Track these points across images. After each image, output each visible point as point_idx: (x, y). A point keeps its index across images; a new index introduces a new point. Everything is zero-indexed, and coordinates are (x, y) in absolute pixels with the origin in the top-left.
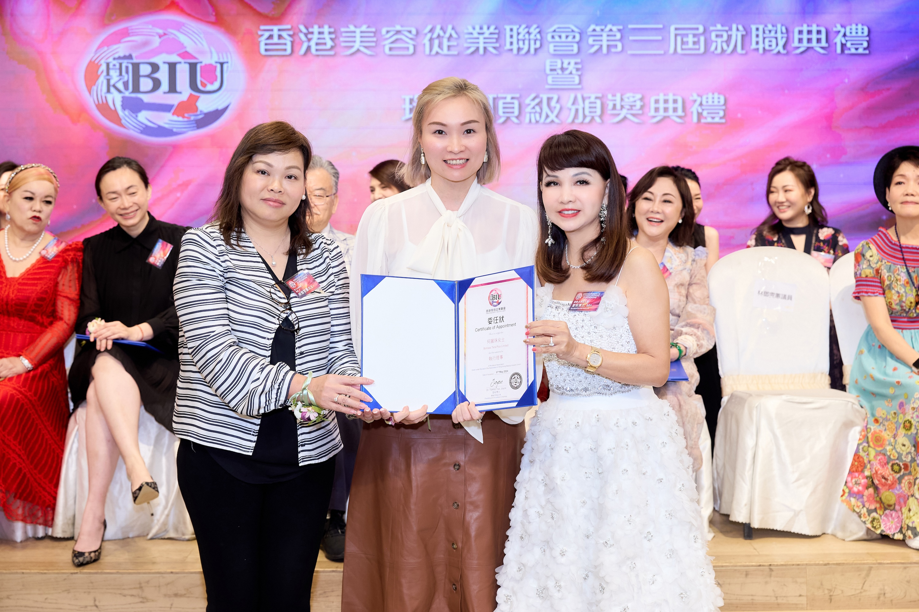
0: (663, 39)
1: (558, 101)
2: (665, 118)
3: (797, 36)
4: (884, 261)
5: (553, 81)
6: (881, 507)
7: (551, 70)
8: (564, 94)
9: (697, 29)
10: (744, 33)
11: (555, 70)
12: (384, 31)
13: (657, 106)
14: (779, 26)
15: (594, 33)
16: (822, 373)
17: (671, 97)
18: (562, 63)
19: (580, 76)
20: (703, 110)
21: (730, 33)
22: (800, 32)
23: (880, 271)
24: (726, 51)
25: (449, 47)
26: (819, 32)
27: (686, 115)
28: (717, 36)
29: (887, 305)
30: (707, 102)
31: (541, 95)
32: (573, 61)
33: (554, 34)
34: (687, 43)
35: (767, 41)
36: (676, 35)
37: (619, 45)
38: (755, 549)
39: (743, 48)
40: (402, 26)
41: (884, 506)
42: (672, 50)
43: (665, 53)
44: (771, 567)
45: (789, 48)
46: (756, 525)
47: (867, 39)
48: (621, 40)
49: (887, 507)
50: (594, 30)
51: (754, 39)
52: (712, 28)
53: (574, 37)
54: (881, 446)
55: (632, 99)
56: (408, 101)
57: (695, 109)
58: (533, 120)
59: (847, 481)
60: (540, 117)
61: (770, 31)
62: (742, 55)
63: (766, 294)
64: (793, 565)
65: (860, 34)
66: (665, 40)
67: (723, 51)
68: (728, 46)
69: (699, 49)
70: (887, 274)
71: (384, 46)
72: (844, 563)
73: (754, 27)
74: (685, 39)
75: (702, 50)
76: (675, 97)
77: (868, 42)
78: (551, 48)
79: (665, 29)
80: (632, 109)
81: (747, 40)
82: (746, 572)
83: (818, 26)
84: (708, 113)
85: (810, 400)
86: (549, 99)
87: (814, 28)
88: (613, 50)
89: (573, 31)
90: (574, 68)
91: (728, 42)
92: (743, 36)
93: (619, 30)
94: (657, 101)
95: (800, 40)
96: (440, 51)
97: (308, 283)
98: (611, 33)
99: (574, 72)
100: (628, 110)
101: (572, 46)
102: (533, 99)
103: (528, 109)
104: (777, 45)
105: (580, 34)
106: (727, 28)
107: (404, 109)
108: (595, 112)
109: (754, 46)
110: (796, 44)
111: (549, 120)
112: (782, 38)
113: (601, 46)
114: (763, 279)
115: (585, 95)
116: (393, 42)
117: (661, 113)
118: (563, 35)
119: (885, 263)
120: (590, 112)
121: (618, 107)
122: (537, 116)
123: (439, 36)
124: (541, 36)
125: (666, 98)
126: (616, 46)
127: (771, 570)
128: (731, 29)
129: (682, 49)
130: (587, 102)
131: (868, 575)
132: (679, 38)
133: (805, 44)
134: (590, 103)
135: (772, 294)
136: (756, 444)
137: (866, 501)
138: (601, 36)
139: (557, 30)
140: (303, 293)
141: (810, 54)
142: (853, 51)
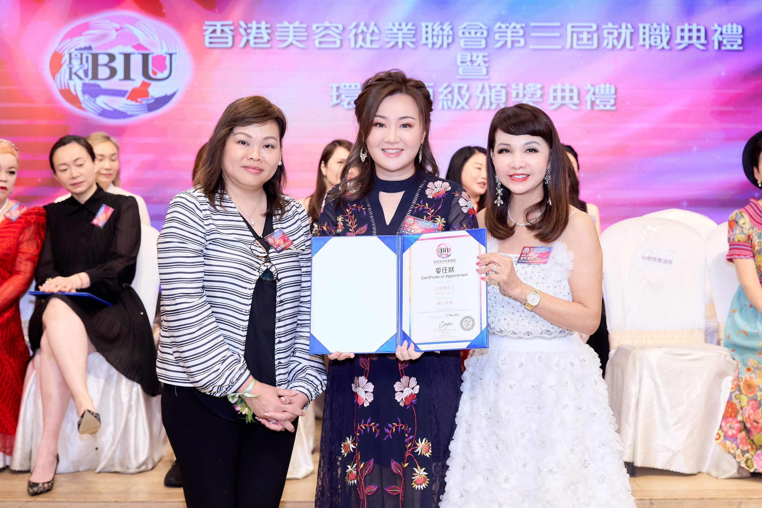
1: (467, 90)
2: (562, 105)
3: (679, 34)
4: (755, 229)
5: (464, 72)
6: (752, 449)
7: (462, 62)
8: (473, 84)
9: (591, 27)
10: (632, 31)
11: (465, 62)
12: (314, 27)
13: (555, 94)
14: (663, 25)
15: (500, 30)
16: (699, 330)
17: (567, 87)
18: (472, 56)
19: (487, 68)
20: (596, 98)
21: (620, 30)
22: (682, 30)
23: (751, 237)
24: (616, 46)
25: (372, 42)
26: (699, 31)
27: (581, 103)
28: (609, 33)
29: (757, 268)
30: (600, 91)
31: (453, 85)
32: (481, 55)
33: (465, 30)
34: (582, 39)
35: (652, 37)
36: (572, 32)
37: (522, 41)
38: (638, 485)
39: (631, 44)
40: (330, 23)
41: (756, 447)
42: (568, 46)
43: (563, 48)
44: (652, 501)
45: (671, 43)
46: (638, 464)
47: (741, 36)
48: (523, 36)
50: (500, 27)
51: (641, 36)
52: (604, 26)
53: (482, 33)
54: (752, 392)
55: (533, 89)
56: (335, 89)
57: (589, 98)
58: (446, 107)
59: (722, 426)
60: (452, 103)
61: (655, 29)
62: (631, 50)
63: (649, 258)
64: (671, 499)
65: (735, 32)
66: (562, 36)
67: (614, 47)
68: (618, 41)
69: (592, 45)
70: (758, 241)
71: (314, 40)
72: (717, 498)
73: (641, 26)
74: (580, 36)
75: (595, 46)
76: (572, 87)
77: (742, 39)
78: (462, 42)
79: (562, 26)
80: (533, 97)
81: (635, 36)
83: (698, 25)
84: (601, 101)
85: (687, 352)
86: (460, 88)
87: (695, 27)
88: (517, 45)
89: (481, 28)
90: (482, 60)
91: (618, 38)
92: (631, 34)
93: (522, 28)
94: (555, 91)
95: (682, 38)
96: (363, 45)
98: (515, 30)
99: (482, 64)
100: (530, 98)
101: (480, 41)
102: (446, 88)
103: (441, 97)
104: (662, 41)
105: (488, 31)
106: (617, 26)
107: (332, 96)
108: (500, 100)
109: (641, 42)
110: (678, 40)
111: (459, 107)
112: (666, 35)
113: (506, 42)
114: (647, 245)
115: (492, 85)
116: (322, 37)
117: (559, 101)
118: (473, 32)
119: (756, 230)
120: (496, 100)
121: (521, 95)
122: (449, 102)
123: (363, 32)
124: (453, 32)
125: (563, 87)
126: (519, 42)
127: (652, 504)
128: (620, 27)
129: (578, 45)
130: (493, 90)
132: (575, 35)
133: (686, 41)
134: (496, 91)
135: (655, 259)
136: (639, 391)
137: (740, 444)
138: (506, 32)
139: (467, 27)
141: (691, 49)
142: (729, 47)
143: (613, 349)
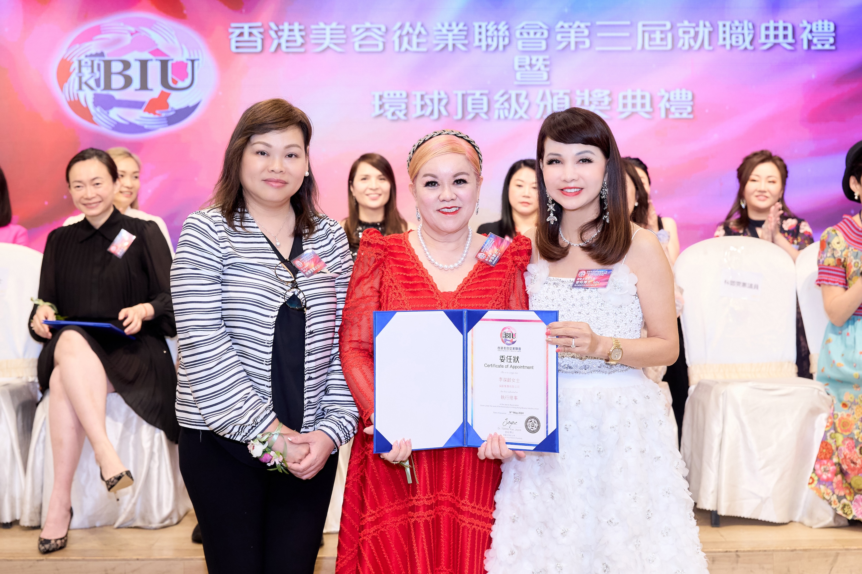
0: (631, 36)
1: (527, 97)
2: (633, 113)
3: (763, 32)
4: (851, 248)
5: (522, 78)
6: (850, 493)
7: (520, 66)
8: (532, 90)
9: (665, 25)
10: (711, 29)
11: (524, 66)
12: (354, 28)
13: (625, 101)
14: (746, 22)
15: (562, 30)
16: (789, 362)
17: (639, 93)
18: (531, 60)
19: (548, 72)
20: (671, 106)
21: (697, 29)
22: (767, 28)
23: (842, 260)
24: (693, 47)
25: (418, 44)
26: (785, 28)
27: (653, 111)
28: (685, 32)
30: (675, 98)
31: (510, 92)
32: (541, 58)
33: (523, 31)
34: (655, 39)
35: (734, 37)
36: (644, 32)
37: (587, 42)
38: (722, 536)
39: (710, 45)
40: (372, 23)
41: (854, 491)
42: (639, 47)
43: (633, 50)
44: (738, 553)
45: (755, 43)
46: (723, 512)
47: (834, 35)
48: (588, 37)
49: (857, 491)
50: (562, 27)
51: (721, 35)
52: (679, 25)
53: (542, 34)
54: (848, 430)
55: (600, 95)
56: (377, 98)
57: (663, 105)
59: (816, 468)
60: (509, 113)
61: (737, 28)
62: (709, 51)
63: (733, 283)
64: (760, 551)
65: (826, 30)
66: (633, 36)
67: (690, 47)
68: (695, 42)
69: (666, 45)
70: (854, 261)
71: (354, 43)
72: (811, 549)
73: (721, 24)
74: (653, 36)
75: (669, 47)
76: (643, 93)
77: (835, 38)
78: (520, 44)
79: (633, 25)
80: (600, 105)
81: (714, 35)
82: (713, 558)
83: (784, 22)
84: (676, 109)
85: (776, 386)
86: (518, 96)
87: (781, 25)
88: (581, 47)
89: (541, 28)
90: (543, 64)
91: (695, 38)
92: (710, 32)
93: (587, 27)
94: (625, 97)
95: (767, 37)
96: (409, 48)
97: (315, 263)
98: (579, 30)
99: (542, 68)
100: (597, 105)
101: (540, 43)
102: (502, 95)
103: (497, 105)
104: (744, 41)
105: (549, 31)
106: (694, 25)
107: (374, 106)
109: (721, 42)
110: (763, 40)
111: (517, 116)
112: (749, 34)
113: (569, 43)
114: (730, 269)
115: (554, 91)
116: (362, 39)
117: (630, 108)
118: (532, 32)
119: (852, 250)
121: (587, 101)
122: (506, 112)
123: (408, 33)
124: (510, 33)
125: (634, 93)
126: (584, 43)
127: (738, 556)
128: (698, 26)
129: (650, 46)
130: (555, 98)
131: (835, 561)
132: (647, 35)
133: (772, 40)
134: (559, 99)
135: (739, 283)
136: (723, 431)
137: (836, 488)
138: (569, 32)
139: (526, 27)
140: (310, 273)
141: (777, 49)
142: (819, 47)
143: (693, 384)
